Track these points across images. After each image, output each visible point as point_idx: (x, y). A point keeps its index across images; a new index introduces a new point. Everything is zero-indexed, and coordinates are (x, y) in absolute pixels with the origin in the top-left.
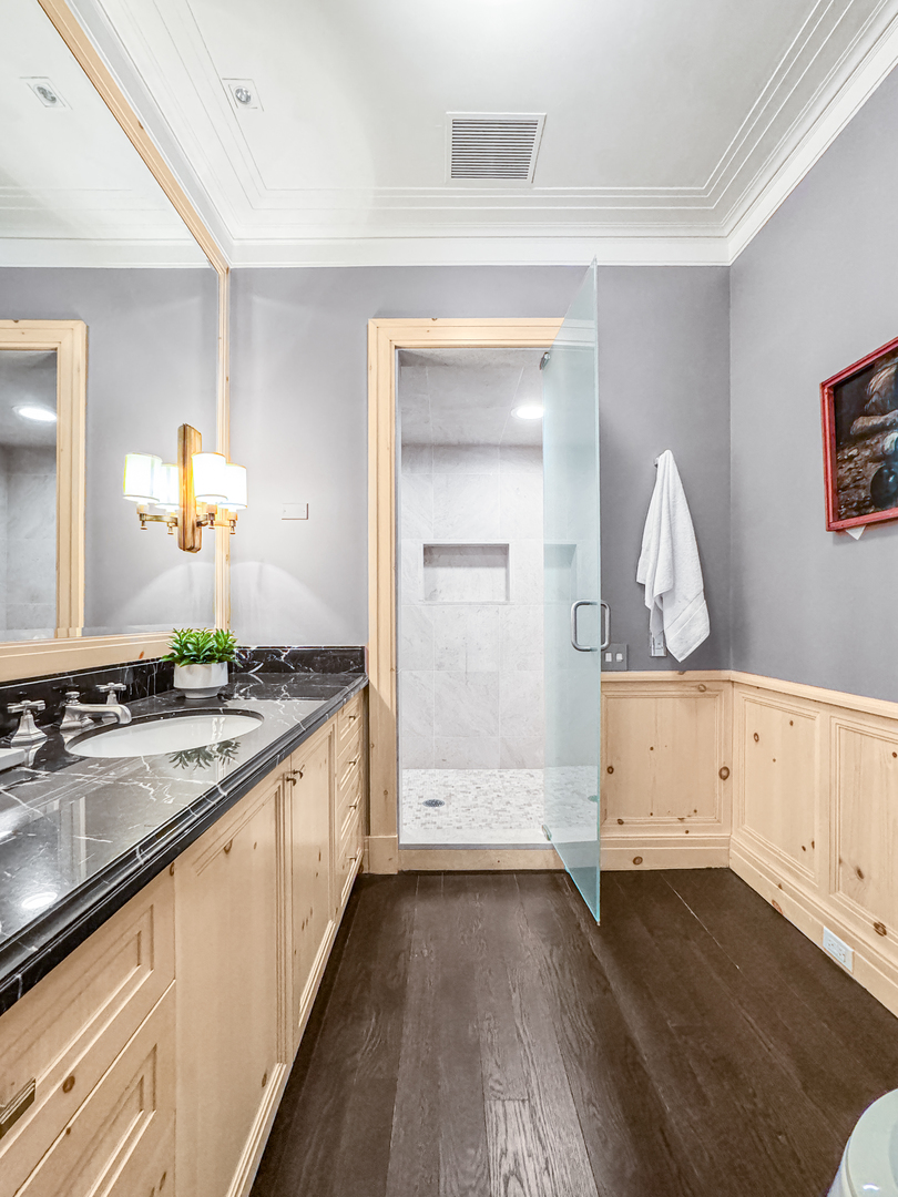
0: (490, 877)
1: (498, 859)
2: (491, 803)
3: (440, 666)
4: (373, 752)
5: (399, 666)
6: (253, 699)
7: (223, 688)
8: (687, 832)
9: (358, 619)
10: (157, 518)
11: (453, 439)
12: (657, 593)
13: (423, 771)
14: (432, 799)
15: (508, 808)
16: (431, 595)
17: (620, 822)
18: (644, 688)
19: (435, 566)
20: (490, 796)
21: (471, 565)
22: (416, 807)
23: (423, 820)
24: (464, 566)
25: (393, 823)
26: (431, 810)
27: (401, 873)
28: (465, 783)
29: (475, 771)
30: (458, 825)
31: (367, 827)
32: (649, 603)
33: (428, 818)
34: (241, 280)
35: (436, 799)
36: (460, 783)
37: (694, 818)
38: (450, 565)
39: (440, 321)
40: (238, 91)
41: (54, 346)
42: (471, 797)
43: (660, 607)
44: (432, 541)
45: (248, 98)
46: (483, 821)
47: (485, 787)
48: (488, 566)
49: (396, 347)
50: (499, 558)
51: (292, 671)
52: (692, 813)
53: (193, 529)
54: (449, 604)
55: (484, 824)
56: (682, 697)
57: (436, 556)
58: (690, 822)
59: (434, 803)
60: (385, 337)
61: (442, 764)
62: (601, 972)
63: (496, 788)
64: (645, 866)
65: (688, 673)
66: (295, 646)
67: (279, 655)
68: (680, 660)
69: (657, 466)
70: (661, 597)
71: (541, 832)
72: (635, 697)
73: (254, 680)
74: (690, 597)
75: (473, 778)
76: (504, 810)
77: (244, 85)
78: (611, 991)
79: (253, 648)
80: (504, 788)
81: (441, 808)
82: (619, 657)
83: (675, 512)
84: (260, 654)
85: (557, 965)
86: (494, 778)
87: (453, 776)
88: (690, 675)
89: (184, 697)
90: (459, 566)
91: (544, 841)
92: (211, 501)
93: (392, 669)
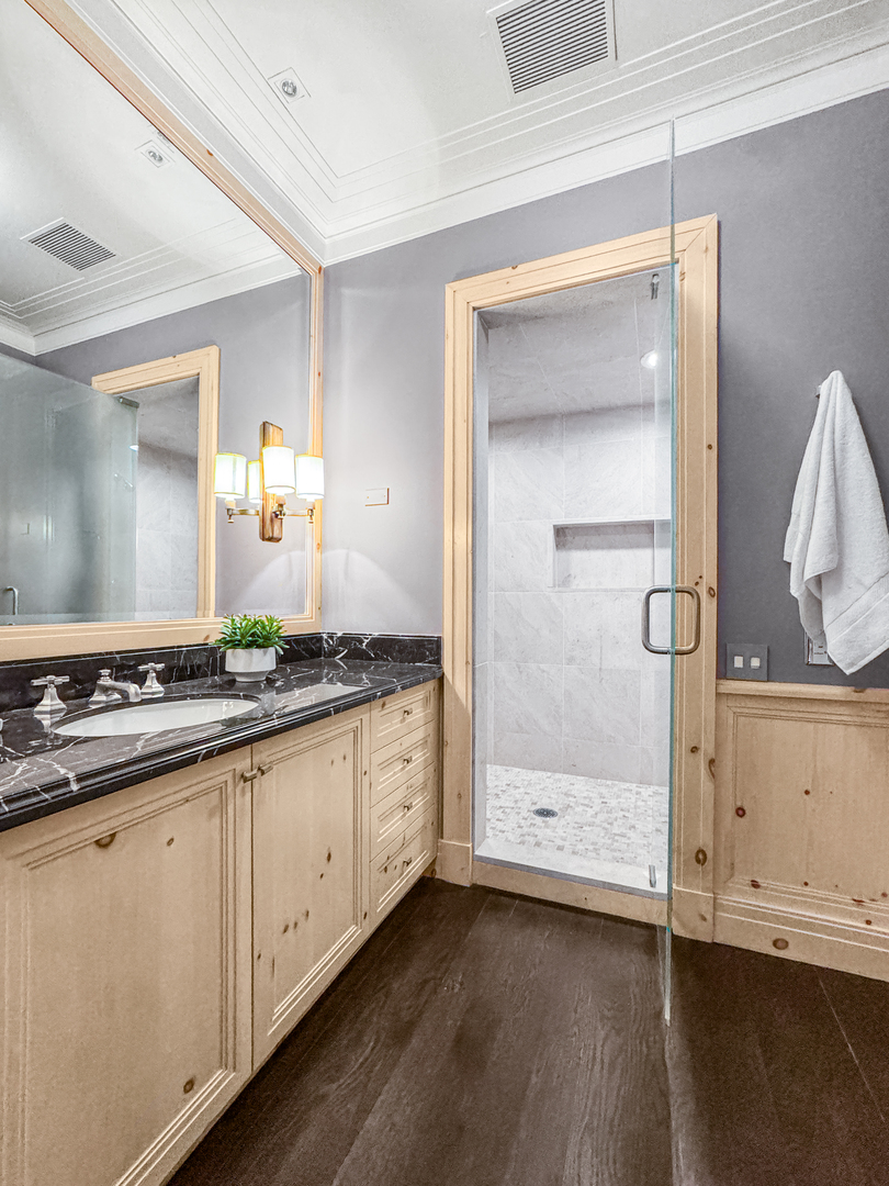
0: (572, 915)
1: (584, 896)
2: (611, 824)
3: (571, 660)
4: (447, 750)
5: (477, 660)
6: (339, 684)
7: (271, 673)
8: (868, 922)
9: (434, 608)
10: (243, 512)
11: (585, 406)
12: (809, 574)
13: (549, 774)
14: (545, 807)
15: (631, 834)
16: (564, 581)
17: (755, 885)
18: (795, 707)
19: (570, 549)
20: (614, 815)
21: (611, 547)
22: (525, 814)
23: (525, 830)
24: (603, 548)
25: (468, 830)
26: (539, 820)
27: (475, 887)
28: (591, 795)
29: (609, 782)
30: (560, 843)
31: (439, 830)
32: (796, 590)
33: (532, 829)
34: (332, 277)
35: (550, 808)
36: (585, 794)
37: (881, 904)
38: (586, 547)
39: (521, 268)
40: (284, 84)
41: (196, 372)
42: (591, 812)
43: (817, 595)
44: (563, 521)
45: (295, 90)
46: (593, 844)
47: (613, 803)
48: (631, 547)
49: (474, 309)
50: (644, 537)
51: (371, 659)
52: (878, 896)
53: (272, 520)
54: (584, 591)
55: (591, 848)
56: (862, 725)
57: (569, 538)
58: (871, 910)
59: (545, 813)
60: (461, 300)
61: (572, 769)
62: (665, 1094)
63: (625, 806)
64: (790, 954)
65: (869, 691)
66: (376, 634)
67: (361, 642)
68: (848, 672)
69: (818, 396)
70: (819, 580)
71: (647, 874)
72: (781, 718)
73: (338, 666)
74: (868, 580)
75: (603, 790)
76: (623, 836)
77: (289, 77)
78: (668, 1127)
79: (340, 634)
80: (636, 807)
81: (550, 820)
82: (755, 662)
83: (844, 459)
84: (345, 640)
85: (606, 1060)
86: (628, 794)
87: (580, 786)
88: (872, 694)
89: (234, 681)
90: (598, 547)
91: (646, 887)
92: (280, 492)
93: (467, 663)
